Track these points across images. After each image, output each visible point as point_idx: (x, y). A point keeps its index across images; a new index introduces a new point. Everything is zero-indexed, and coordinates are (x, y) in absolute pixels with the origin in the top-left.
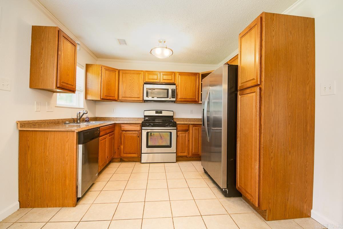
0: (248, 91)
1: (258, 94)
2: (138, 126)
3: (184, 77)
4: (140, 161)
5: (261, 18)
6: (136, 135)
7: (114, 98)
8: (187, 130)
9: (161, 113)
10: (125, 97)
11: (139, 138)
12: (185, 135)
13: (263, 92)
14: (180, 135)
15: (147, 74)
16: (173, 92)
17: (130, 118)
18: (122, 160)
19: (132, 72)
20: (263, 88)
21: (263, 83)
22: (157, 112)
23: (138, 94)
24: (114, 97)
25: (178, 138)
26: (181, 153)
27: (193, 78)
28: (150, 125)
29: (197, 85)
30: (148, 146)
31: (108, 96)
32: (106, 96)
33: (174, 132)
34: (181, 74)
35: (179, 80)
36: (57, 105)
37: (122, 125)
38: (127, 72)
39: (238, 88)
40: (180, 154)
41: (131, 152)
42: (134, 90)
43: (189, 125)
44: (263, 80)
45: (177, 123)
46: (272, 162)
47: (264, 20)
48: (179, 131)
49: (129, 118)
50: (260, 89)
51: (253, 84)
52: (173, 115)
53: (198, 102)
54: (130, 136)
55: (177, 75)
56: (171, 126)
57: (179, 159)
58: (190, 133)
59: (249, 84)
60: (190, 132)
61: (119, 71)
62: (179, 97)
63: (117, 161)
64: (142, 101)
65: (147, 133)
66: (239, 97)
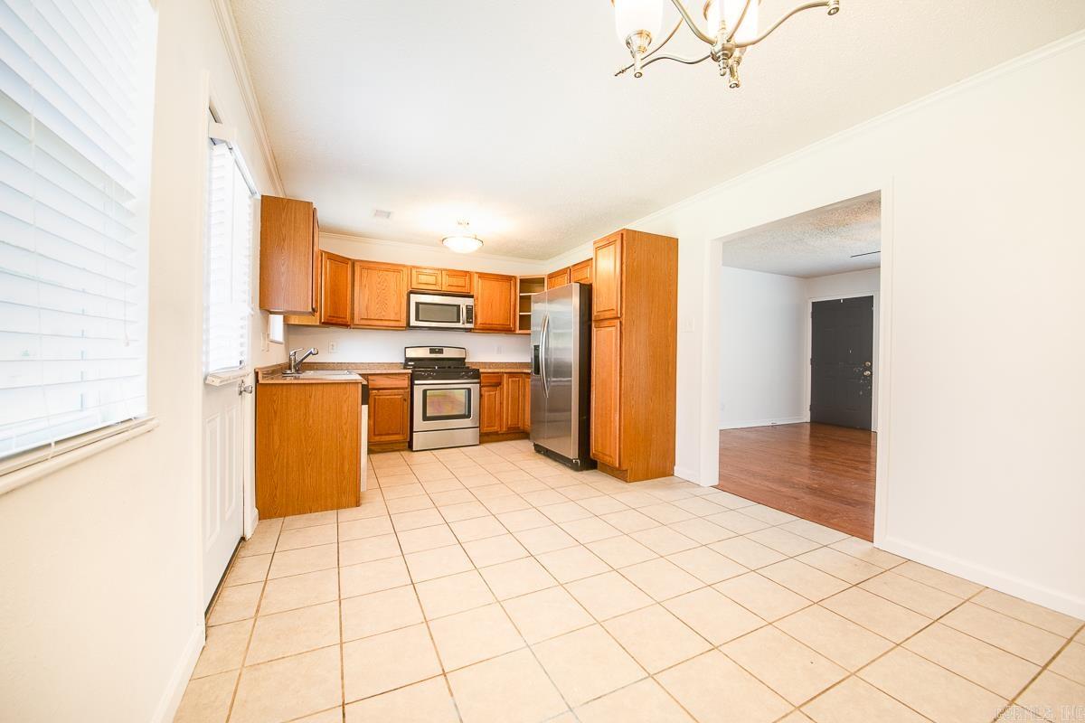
0: (606, 323)
1: (619, 328)
2: (405, 380)
3: (489, 284)
4: (410, 447)
5: (622, 234)
6: (400, 397)
7: (343, 321)
8: (499, 384)
9: (441, 351)
10: (365, 319)
11: (406, 403)
12: (495, 394)
13: (623, 328)
14: (487, 394)
15: (414, 273)
16: (470, 310)
19: (384, 267)
20: (623, 322)
21: (624, 316)
22: (432, 351)
23: (396, 314)
24: (343, 318)
25: (483, 400)
26: (488, 427)
27: (506, 285)
28: (430, 375)
29: (512, 300)
30: (425, 418)
31: (334, 318)
32: (330, 318)
33: (475, 388)
34: (482, 276)
35: (478, 287)
37: (370, 377)
38: (372, 265)
39: (593, 318)
40: (486, 430)
41: (390, 433)
42: (386, 304)
43: (500, 375)
44: (624, 312)
45: (481, 370)
46: (633, 411)
47: (624, 236)
48: (484, 386)
50: (621, 322)
51: (613, 316)
52: (463, 357)
53: (514, 331)
54: (388, 399)
55: (476, 278)
56: (469, 378)
57: (486, 437)
58: (503, 389)
59: (608, 315)
60: (504, 386)
61: (354, 262)
62: (479, 321)
64: (406, 329)
65: (425, 392)
66: (594, 330)
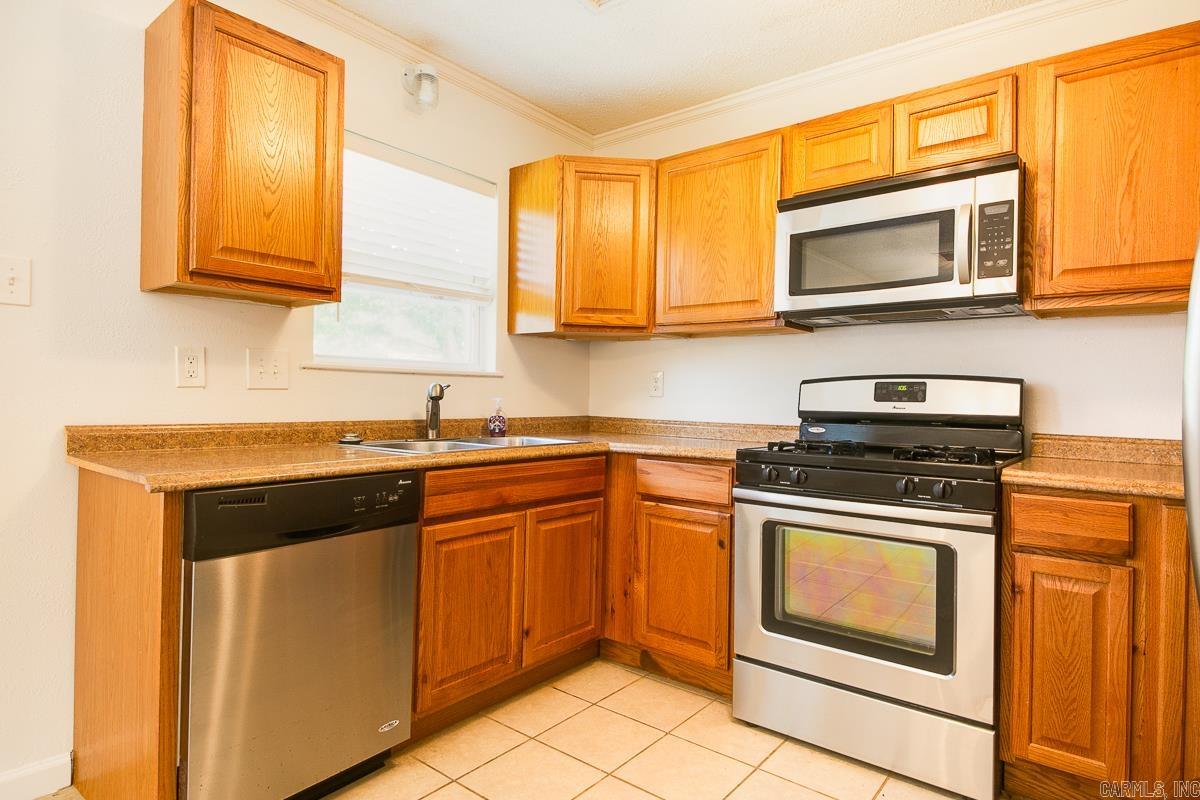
2: (720, 479)
6: (709, 530)
7: (628, 320)
8: (1117, 552)
9: (917, 393)
10: (683, 307)
11: (723, 554)
12: (1098, 598)
15: (798, 147)
16: (994, 225)
17: (730, 425)
18: (649, 664)
22: (883, 393)
23: (751, 282)
24: (626, 311)
25: (1019, 611)
30: (771, 621)
31: (594, 310)
32: (582, 309)
34: (1074, 68)
36: (316, 362)
37: (639, 462)
38: (694, 161)
40: (1038, 752)
41: (684, 632)
42: (725, 259)
43: (1137, 506)
45: (1011, 474)
48: (1019, 549)
49: (724, 425)
52: (1016, 413)
55: (1039, 85)
58: (1153, 584)
60: (1154, 567)
62: (1053, 261)
63: (627, 658)
64: (773, 324)
65: (769, 529)
